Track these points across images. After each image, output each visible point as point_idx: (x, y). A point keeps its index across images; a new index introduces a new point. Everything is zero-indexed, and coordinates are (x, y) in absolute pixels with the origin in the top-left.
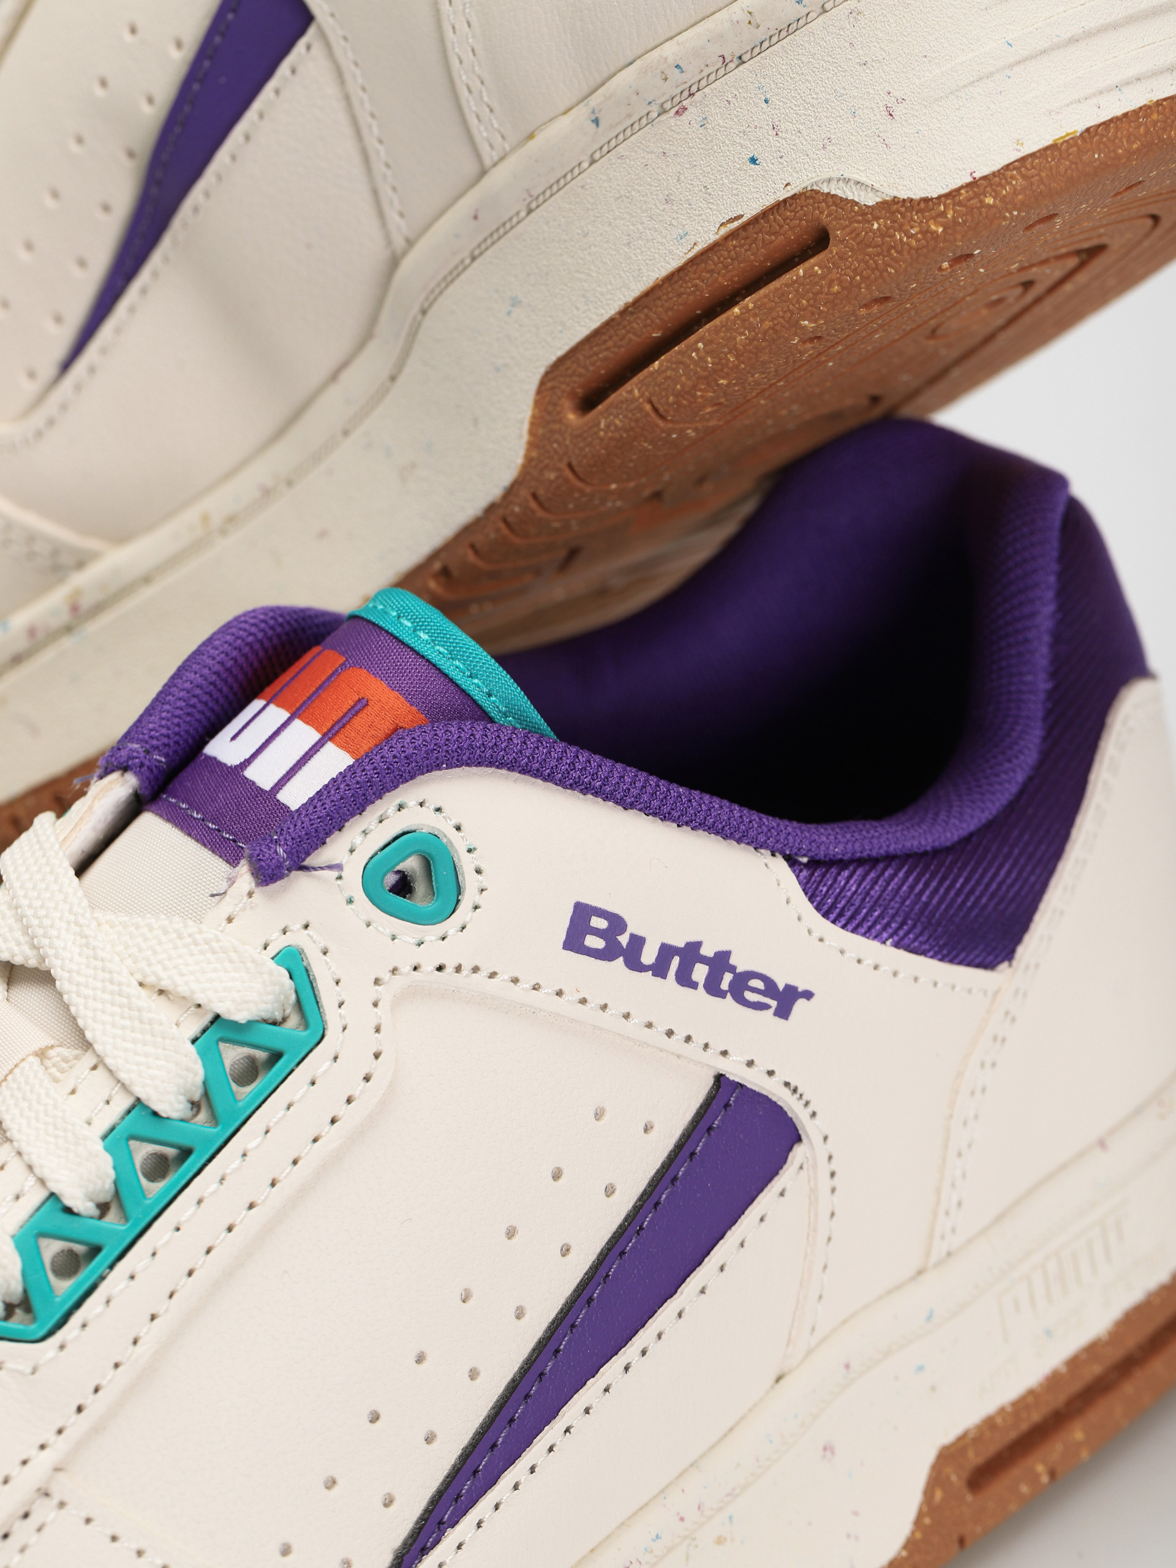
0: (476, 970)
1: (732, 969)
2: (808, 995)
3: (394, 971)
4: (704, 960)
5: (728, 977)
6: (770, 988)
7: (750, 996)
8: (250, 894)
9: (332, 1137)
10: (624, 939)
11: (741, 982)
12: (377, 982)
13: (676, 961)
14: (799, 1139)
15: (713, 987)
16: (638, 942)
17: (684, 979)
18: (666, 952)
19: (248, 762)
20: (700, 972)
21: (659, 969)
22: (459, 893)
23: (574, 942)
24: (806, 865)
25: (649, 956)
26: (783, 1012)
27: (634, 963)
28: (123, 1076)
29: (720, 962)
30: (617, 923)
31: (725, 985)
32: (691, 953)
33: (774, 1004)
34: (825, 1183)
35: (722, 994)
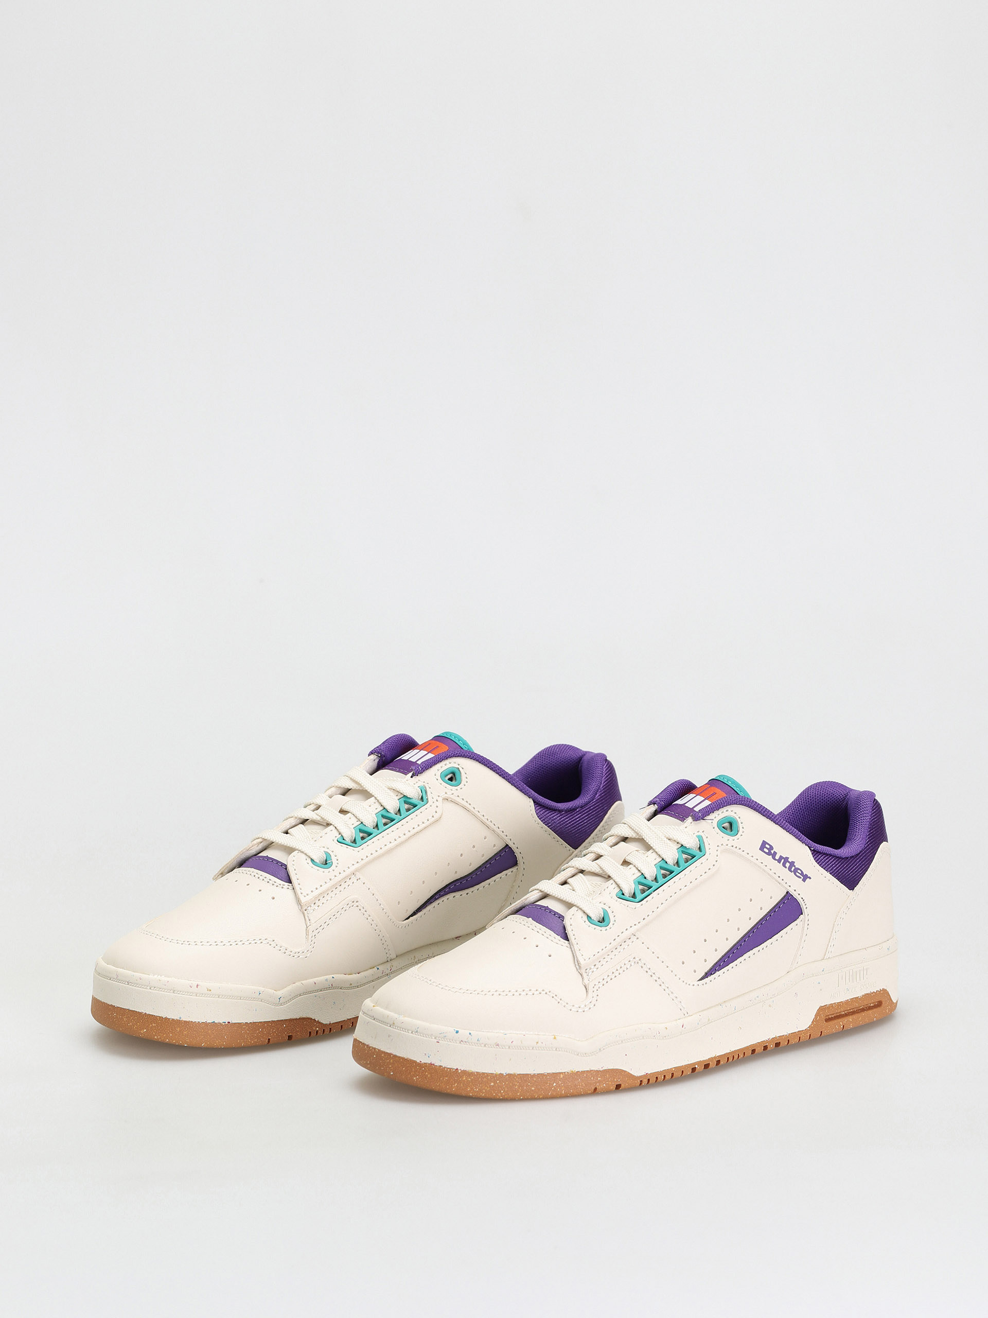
0: (740, 849)
1: (795, 866)
2: (810, 878)
3: (722, 845)
4: (789, 862)
5: (793, 868)
6: (802, 873)
7: (797, 874)
8: (691, 823)
9: (705, 876)
10: (772, 852)
11: (796, 870)
12: (718, 846)
13: (783, 860)
14: (802, 914)
15: (790, 869)
16: (775, 853)
17: (784, 865)
18: (781, 857)
19: (686, 803)
20: (788, 865)
21: (779, 861)
22: (738, 832)
23: (762, 848)
24: (813, 850)
25: (777, 857)
26: (804, 880)
27: (774, 858)
28: (659, 853)
29: (792, 864)
30: (771, 848)
31: (792, 870)
32: (786, 859)
33: (802, 877)
34: (806, 926)
35: (791, 872)
